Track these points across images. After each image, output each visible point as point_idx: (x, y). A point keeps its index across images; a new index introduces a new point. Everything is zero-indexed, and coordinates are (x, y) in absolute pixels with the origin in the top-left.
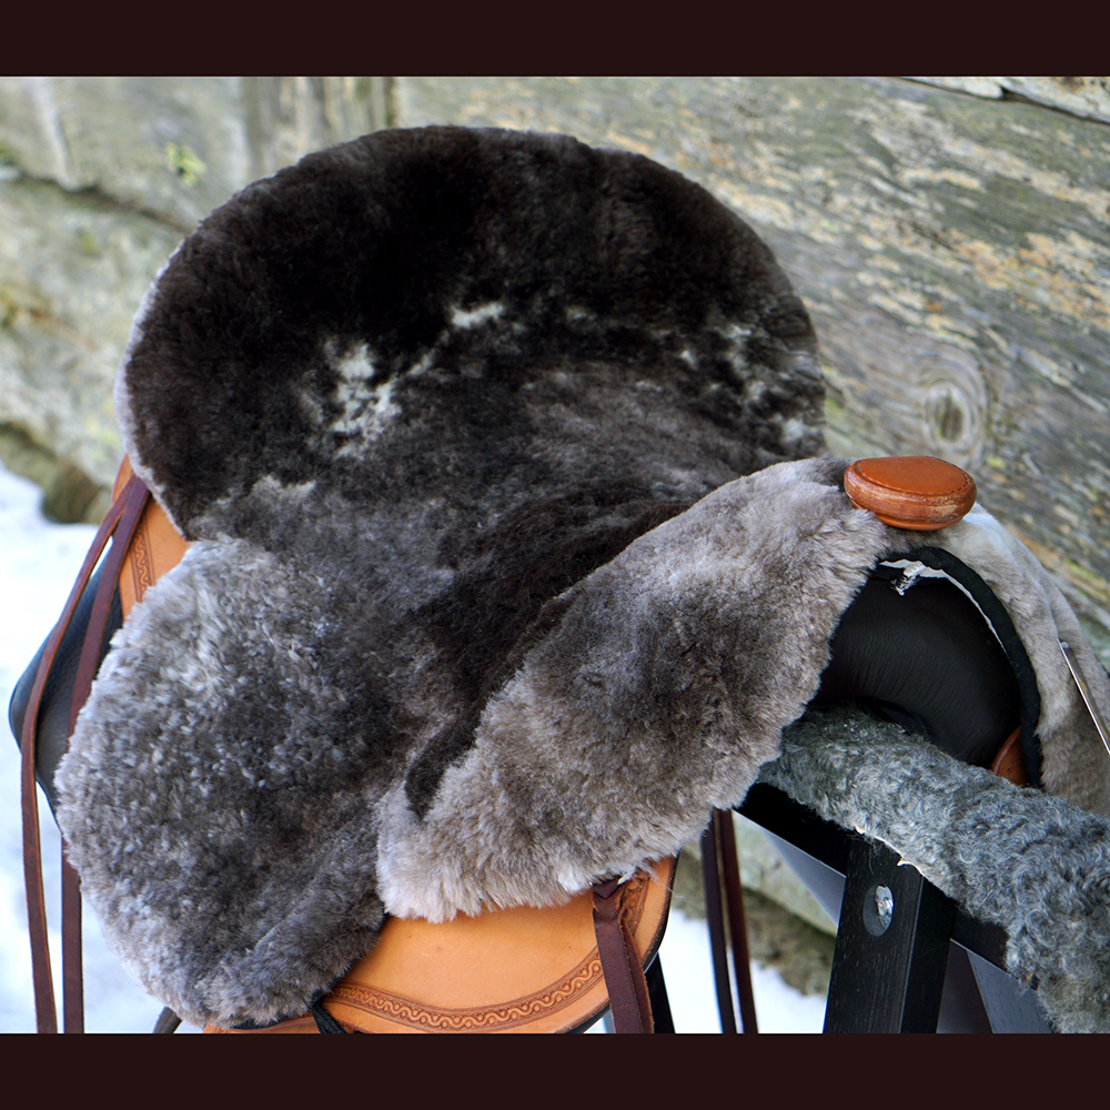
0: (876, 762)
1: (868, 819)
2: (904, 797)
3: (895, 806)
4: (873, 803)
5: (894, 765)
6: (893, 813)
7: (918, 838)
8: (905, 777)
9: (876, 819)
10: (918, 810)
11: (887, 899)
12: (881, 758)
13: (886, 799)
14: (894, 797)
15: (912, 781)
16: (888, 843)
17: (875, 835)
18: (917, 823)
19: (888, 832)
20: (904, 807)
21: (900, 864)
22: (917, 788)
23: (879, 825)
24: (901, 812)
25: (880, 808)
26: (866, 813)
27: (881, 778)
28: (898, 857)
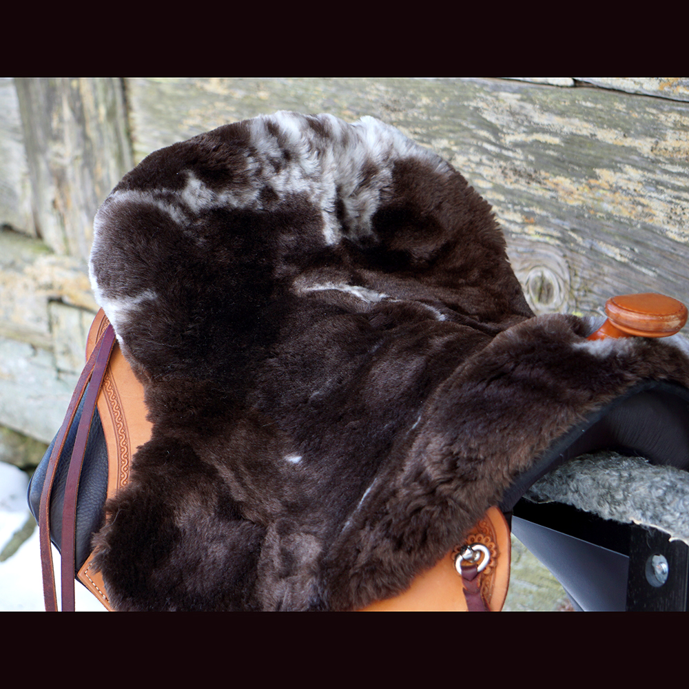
0: (642, 479)
1: (643, 515)
2: (669, 498)
3: (663, 505)
4: (645, 504)
5: (658, 479)
6: (661, 509)
7: (683, 523)
8: (667, 486)
9: (649, 514)
10: (681, 505)
11: (661, 563)
12: (645, 477)
13: (656, 501)
14: (662, 500)
15: (672, 487)
16: (660, 528)
17: (650, 524)
18: (681, 514)
19: (660, 521)
20: (668, 504)
21: (671, 540)
22: (678, 492)
23: (651, 518)
24: (668, 507)
25: (651, 507)
26: (641, 511)
27: (651, 487)
28: (669, 536)
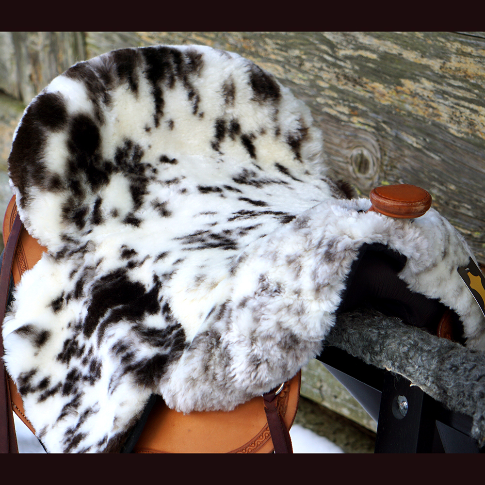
0: (394, 337)
1: (393, 364)
2: (411, 354)
3: (407, 359)
4: (395, 357)
5: (405, 338)
6: (406, 362)
7: (420, 374)
8: (410, 344)
9: (397, 364)
10: (419, 360)
11: (404, 402)
12: (396, 335)
13: (402, 355)
14: (406, 354)
15: (414, 346)
16: (404, 376)
17: (397, 372)
18: (419, 367)
19: (404, 371)
20: (411, 358)
21: (411, 386)
22: (418, 350)
23: (398, 367)
24: (410, 361)
25: (399, 359)
26: (391, 361)
27: (399, 344)
28: (410, 383)
